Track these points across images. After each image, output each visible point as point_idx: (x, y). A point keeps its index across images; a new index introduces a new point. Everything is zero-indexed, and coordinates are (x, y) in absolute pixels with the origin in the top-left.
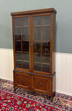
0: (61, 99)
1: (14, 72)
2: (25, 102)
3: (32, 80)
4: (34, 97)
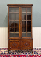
1: (9, 40)
3: (21, 43)
4: (22, 53)
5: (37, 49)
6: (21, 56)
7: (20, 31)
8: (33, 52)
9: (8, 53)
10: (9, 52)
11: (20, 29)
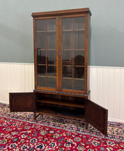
8: (87, 128)
9: (35, 119)
11: (57, 69)
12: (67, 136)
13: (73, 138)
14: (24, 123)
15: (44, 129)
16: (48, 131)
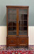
0: (30, 47)
1: (7, 38)
2: (16, 52)
3: (18, 40)
4: (19, 49)
5: (32, 46)
6: (18, 51)
7: (17, 30)
10: (7, 48)
11: (17, 28)
12: (23, 53)
13: (25, 53)
14: (3, 51)
15: (13, 52)
16: (15, 52)
